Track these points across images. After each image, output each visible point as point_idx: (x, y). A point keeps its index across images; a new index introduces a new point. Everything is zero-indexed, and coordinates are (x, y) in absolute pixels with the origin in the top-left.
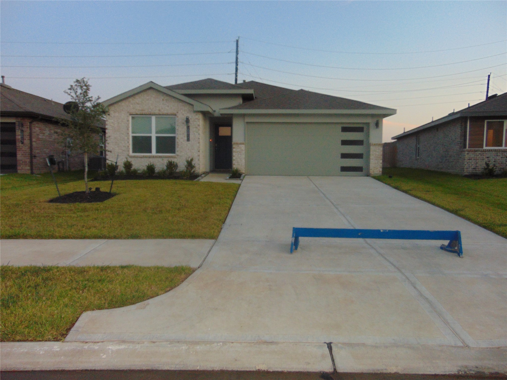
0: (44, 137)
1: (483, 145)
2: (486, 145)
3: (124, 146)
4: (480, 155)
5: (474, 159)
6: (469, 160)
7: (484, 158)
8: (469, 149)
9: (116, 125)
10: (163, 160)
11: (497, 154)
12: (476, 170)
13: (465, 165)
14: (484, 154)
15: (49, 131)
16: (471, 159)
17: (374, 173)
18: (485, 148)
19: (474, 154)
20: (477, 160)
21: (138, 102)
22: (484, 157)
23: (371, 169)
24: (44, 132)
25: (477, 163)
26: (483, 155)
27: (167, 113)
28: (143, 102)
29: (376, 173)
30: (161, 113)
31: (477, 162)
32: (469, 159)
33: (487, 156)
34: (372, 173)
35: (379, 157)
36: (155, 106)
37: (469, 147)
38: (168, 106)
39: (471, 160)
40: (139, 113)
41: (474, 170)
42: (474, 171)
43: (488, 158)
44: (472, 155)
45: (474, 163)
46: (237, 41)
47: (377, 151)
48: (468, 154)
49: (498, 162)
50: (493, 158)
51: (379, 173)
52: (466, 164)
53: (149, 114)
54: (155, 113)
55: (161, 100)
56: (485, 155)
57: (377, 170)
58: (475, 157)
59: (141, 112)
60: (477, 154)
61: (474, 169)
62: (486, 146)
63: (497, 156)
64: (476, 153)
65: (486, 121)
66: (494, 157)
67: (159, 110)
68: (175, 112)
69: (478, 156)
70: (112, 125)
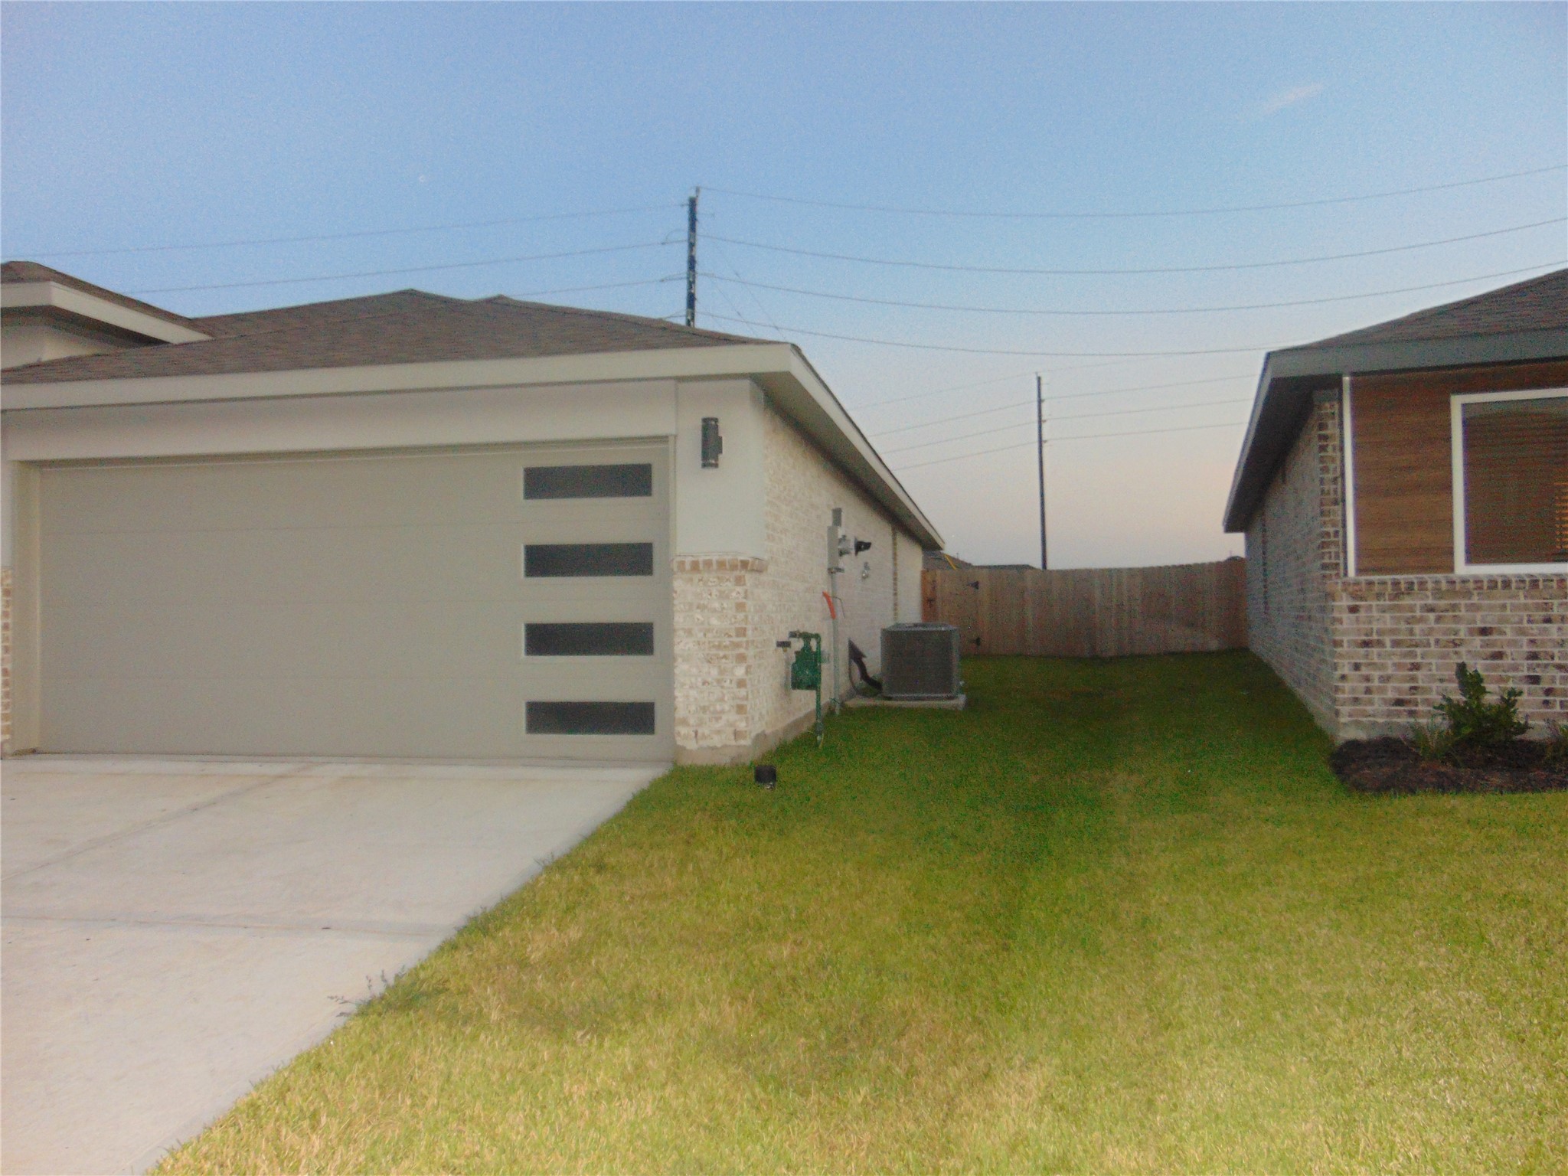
1: (1450, 552)
2: (1468, 552)
4: (1432, 616)
5: (1396, 643)
6: (1362, 651)
7: (1462, 635)
8: (1363, 578)
11: (1547, 607)
12: (1411, 713)
13: (1343, 677)
14: (1454, 607)
16: (1380, 643)
17: (704, 743)
18: (1462, 568)
19: (1392, 608)
20: (1419, 651)
22: (1463, 629)
23: (684, 722)
25: (1416, 667)
26: (1456, 619)
29: (716, 741)
31: (1419, 660)
32: (1366, 644)
33: (1480, 625)
34: (691, 745)
35: (727, 641)
37: (1360, 571)
39: (1375, 650)
41: (1398, 714)
42: (1403, 720)
43: (1484, 631)
44: (1379, 618)
45: (1398, 666)
47: (716, 605)
48: (1353, 610)
49: (1557, 661)
50: (1522, 632)
51: (733, 743)
52: (1346, 671)
56: (1463, 613)
57: (718, 726)
58: (1403, 626)
60: (1411, 609)
61: (1399, 702)
62: (1472, 558)
63: (1548, 620)
64: (1407, 601)
65: (1457, 402)
66: (1525, 624)
69: (1421, 620)
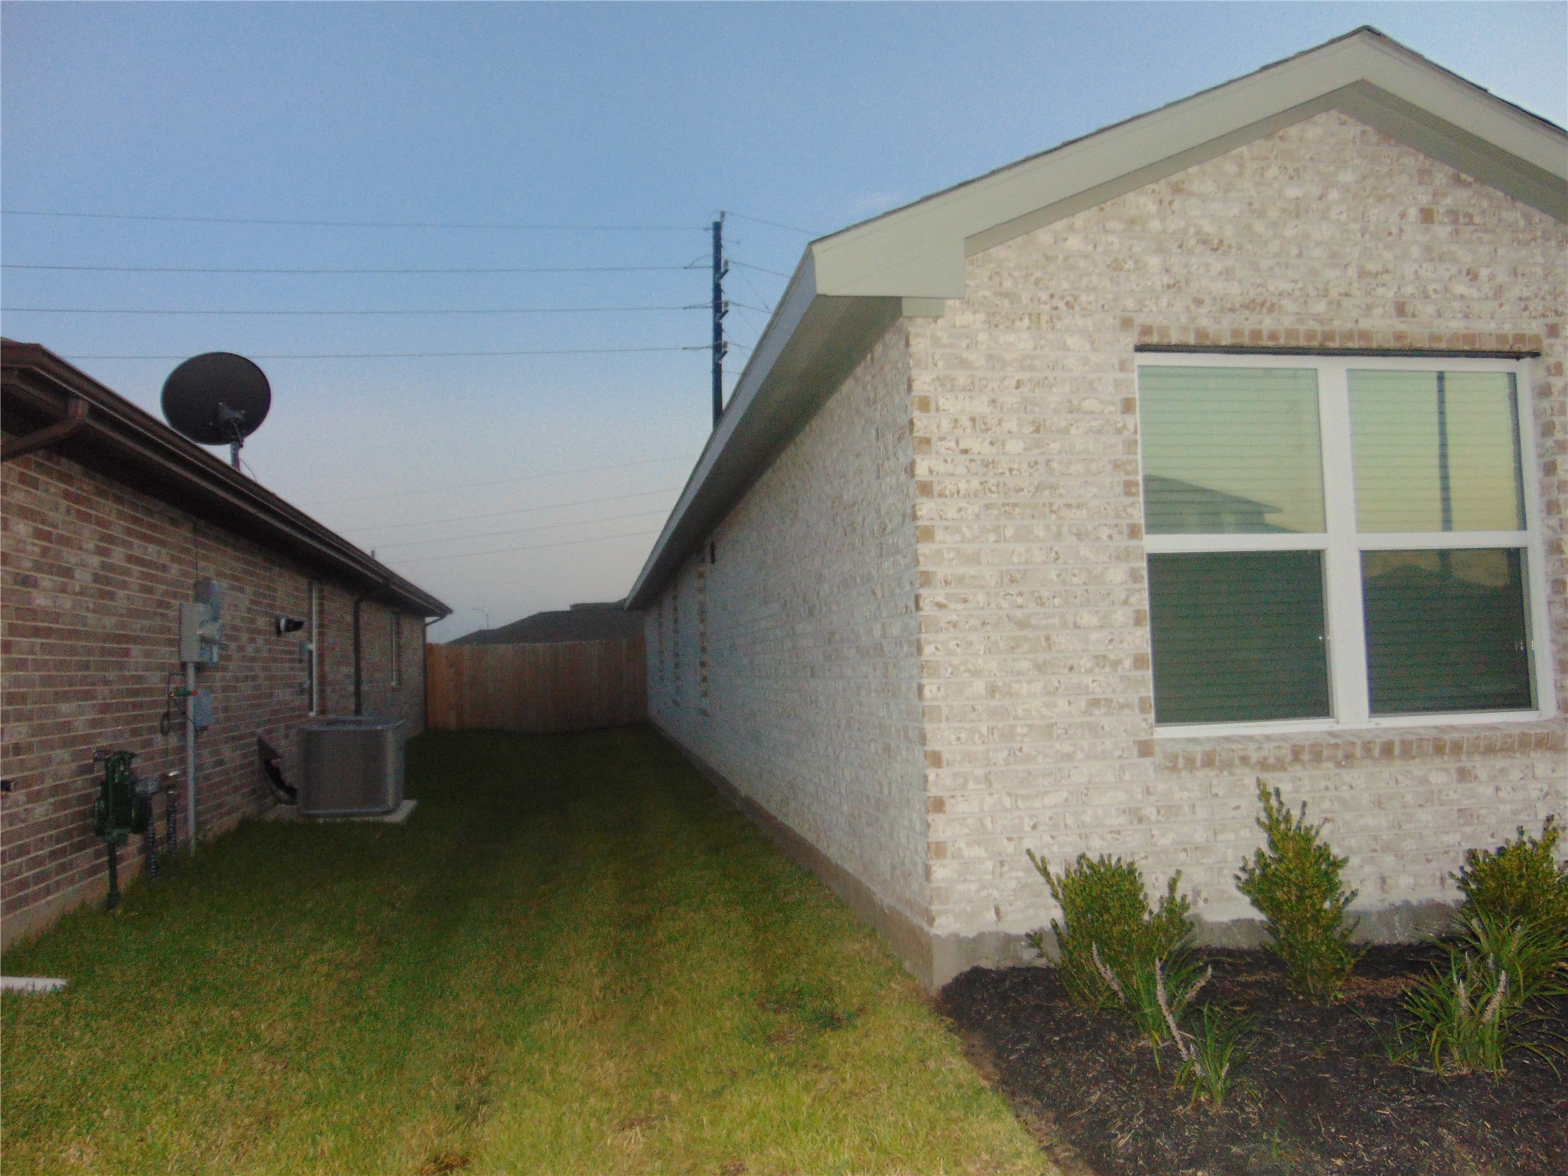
0: (66, 603)
3: (1100, 660)
9: (1014, 446)
10: (1463, 775)
15: (101, 552)
21: (1209, 227)
24: (70, 557)
27: (1470, 338)
28: (1259, 227)
30: (1416, 333)
36: (1363, 274)
38: (1473, 276)
40: (1222, 330)
46: (717, 227)
53: (1315, 344)
54: (1364, 335)
55: (1413, 213)
59: (1248, 324)
67: (1401, 310)
68: (1534, 327)
70: (978, 445)
